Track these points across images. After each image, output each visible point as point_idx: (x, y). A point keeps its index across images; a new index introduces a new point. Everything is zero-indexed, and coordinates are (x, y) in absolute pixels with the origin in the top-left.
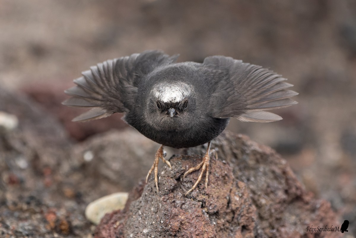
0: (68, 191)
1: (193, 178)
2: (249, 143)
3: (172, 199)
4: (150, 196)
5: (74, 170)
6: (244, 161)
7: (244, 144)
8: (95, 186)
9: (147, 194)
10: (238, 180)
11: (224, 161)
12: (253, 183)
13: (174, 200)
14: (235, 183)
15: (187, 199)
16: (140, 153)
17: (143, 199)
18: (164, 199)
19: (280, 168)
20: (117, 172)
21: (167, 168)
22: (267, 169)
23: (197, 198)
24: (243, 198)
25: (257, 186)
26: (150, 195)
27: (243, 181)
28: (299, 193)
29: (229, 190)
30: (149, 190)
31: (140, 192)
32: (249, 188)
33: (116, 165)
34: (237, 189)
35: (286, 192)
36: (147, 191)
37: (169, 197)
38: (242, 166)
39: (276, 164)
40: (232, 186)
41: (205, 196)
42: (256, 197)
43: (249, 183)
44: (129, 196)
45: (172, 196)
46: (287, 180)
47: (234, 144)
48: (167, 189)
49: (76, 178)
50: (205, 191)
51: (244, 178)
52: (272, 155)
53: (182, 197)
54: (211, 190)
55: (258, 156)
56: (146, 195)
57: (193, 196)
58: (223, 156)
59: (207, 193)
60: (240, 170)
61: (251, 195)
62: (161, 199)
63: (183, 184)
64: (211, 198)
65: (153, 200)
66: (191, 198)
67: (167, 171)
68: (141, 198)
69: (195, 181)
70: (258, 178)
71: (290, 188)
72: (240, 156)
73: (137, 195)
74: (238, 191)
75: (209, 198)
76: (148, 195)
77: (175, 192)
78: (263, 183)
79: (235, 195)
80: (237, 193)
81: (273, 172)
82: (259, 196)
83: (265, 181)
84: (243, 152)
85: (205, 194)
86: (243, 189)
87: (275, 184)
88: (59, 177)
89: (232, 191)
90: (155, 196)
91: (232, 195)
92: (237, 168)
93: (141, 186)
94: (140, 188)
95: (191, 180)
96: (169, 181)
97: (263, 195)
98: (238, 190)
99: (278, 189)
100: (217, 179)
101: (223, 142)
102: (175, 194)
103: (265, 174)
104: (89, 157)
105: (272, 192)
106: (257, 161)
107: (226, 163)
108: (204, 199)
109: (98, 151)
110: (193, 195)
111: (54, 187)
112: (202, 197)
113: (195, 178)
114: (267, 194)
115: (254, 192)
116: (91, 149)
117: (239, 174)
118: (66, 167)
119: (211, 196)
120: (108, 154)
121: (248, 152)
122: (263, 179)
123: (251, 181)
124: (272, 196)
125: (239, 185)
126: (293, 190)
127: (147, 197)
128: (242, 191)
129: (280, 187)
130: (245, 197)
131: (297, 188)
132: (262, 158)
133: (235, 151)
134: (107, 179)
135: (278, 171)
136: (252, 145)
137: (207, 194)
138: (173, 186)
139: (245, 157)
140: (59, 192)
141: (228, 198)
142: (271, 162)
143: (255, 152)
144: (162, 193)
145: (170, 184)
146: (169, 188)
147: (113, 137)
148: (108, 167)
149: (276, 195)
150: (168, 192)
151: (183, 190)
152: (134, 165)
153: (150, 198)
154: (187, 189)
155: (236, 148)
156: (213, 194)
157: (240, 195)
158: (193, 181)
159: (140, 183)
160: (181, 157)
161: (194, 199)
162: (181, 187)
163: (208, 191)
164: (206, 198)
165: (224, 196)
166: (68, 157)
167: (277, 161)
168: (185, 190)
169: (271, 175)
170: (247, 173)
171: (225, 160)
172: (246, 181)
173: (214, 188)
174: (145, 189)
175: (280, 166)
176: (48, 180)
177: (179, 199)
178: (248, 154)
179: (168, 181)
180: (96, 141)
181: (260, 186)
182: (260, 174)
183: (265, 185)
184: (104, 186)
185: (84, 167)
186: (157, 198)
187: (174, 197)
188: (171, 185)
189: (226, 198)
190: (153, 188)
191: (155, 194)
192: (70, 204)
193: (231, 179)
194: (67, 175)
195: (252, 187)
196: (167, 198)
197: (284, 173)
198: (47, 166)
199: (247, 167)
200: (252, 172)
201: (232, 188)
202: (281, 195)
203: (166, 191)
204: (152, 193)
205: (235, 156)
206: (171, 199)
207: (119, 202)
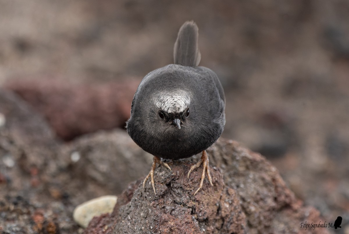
0: (55, 192)
1: (184, 184)
2: (239, 149)
3: (162, 204)
4: (140, 201)
5: (61, 170)
6: (234, 167)
7: (234, 150)
8: (82, 188)
9: (136, 198)
10: (228, 187)
11: (215, 168)
12: (243, 190)
13: (164, 205)
14: (225, 189)
15: (177, 205)
16: (128, 155)
17: (133, 203)
18: (154, 204)
19: (269, 175)
20: (104, 174)
21: (158, 173)
22: (257, 176)
23: (186, 205)
24: (233, 205)
25: (247, 193)
26: (140, 199)
27: (232, 187)
28: (287, 201)
29: (219, 197)
30: (139, 194)
31: (129, 197)
32: (239, 195)
33: (104, 167)
34: (226, 196)
35: (275, 199)
36: (137, 195)
37: (159, 202)
38: (232, 172)
39: (266, 171)
40: (223, 193)
41: (195, 202)
42: (245, 205)
43: (239, 189)
44: (118, 200)
45: (162, 202)
46: (276, 187)
47: (224, 150)
48: (157, 195)
49: (63, 178)
50: (195, 198)
51: (233, 185)
52: (262, 162)
53: (172, 203)
54: (201, 197)
55: (248, 163)
56: (135, 200)
57: (183, 203)
58: (213, 162)
59: (197, 199)
60: (230, 176)
61: (241, 202)
62: (151, 205)
63: (173, 190)
64: (201, 204)
65: (142, 205)
66: (181, 204)
67: (157, 176)
68: (130, 203)
69: (185, 187)
70: (248, 185)
71: (280, 195)
72: (230, 163)
73: (126, 199)
74: (228, 198)
75: (199, 204)
76: (138, 200)
77: (165, 198)
78: (252, 190)
79: (225, 202)
80: (227, 200)
81: (263, 179)
82: (249, 203)
83: (255, 188)
84: (233, 158)
85: (195, 200)
86: (233, 196)
87: (264, 191)
88: (46, 178)
89: (222, 198)
90: (145, 201)
91: (222, 202)
92: (227, 174)
93: (130, 190)
94: (129, 193)
95: (181, 186)
96: (160, 186)
97: (252, 203)
98: (228, 196)
99: (267, 196)
100: (207, 185)
101: (213, 148)
102: (165, 199)
103: (255, 181)
104: (76, 157)
105: (262, 199)
106: (247, 168)
107: (217, 169)
108: (194, 205)
109: (85, 152)
110: (183, 201)
111: (41, 187)
112: (192, 204)
113: (185, 184)
114: (257, 202)
115: (243, 199)
116: (78, 150)
117: (229, 180)
118: (53, 167)
119: (201, 202)
120: (96, 155)
121: (238, 158)
122: (253, 186)
123: (241, 188)
124: (261, 203)
125: (229, 192)
126: (282, 198)
127: (136, 202)
128: (233, 198)
129: (270, 194)
130: (235, 204)
131: (287, 196)
132: (252, 165)
133: (225, 157)
134: (94, 180)
135: (268, 179)
136: (242, 152)
137: (197, 201)
138: (163, 191)
139: (235, 163)
140: (45, 192)
141: (218, 205)
142: (261, 169)
143: (245, 159)
144: (152, 198)
145: (160, 189)
146: (159, 194)
147: (101, 137)
148: (96, 169)
149: (265, 202)
150: (158, 197)
151: (173, 196)
152: (121, 167)
153: (140, 203)
154: (177, 195)
155: (227, 154)
156: (203, 201)
157: (230, 202)
158: (183, 187)
159: (130, 187)
160: (171, 162)
161: (184, 205)
162: (171, 192)
163: (199, 197)
164: (196, 205)
165: (215, 203)
166: (55, 157)
167: (267, 168)
168: (175, 196)
169: (261, 183)
170: (236, 180)
171: (216, 166)
172: (235, 188)
173: (204, 195)
174: (134, 194)
175: (269, 173)
176: (35, 180)
177: (169, 205)
178: (237, 161)
179: (158, 187)
180: (84, 142)
181: (250, 193)
182: (250, 181)
183: (255, 193)
184: (91, 188)
185: (71, 167)
186: (147, 203)
187: (164, 202)
188: (161, 191)
189: (216, 205)
190: (143, 193)
191: (145, 199)
192: (58, 205)
193: (221, 186)
194: (54, 176)
195: (241, 194)
196: (157, 203)
197: (274, 180)
198: (34, 166)
199: (237, 174)
200: (242, 179)
201: (222, 195)
202: (270, 202)
203: (156, 196)
204: (142, 198)
205: (225, 162)
206: (160, 205)
207: (107, 205)
